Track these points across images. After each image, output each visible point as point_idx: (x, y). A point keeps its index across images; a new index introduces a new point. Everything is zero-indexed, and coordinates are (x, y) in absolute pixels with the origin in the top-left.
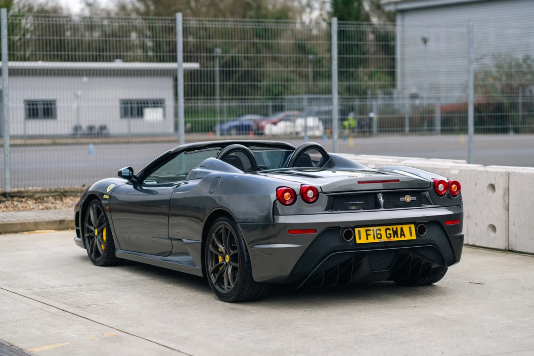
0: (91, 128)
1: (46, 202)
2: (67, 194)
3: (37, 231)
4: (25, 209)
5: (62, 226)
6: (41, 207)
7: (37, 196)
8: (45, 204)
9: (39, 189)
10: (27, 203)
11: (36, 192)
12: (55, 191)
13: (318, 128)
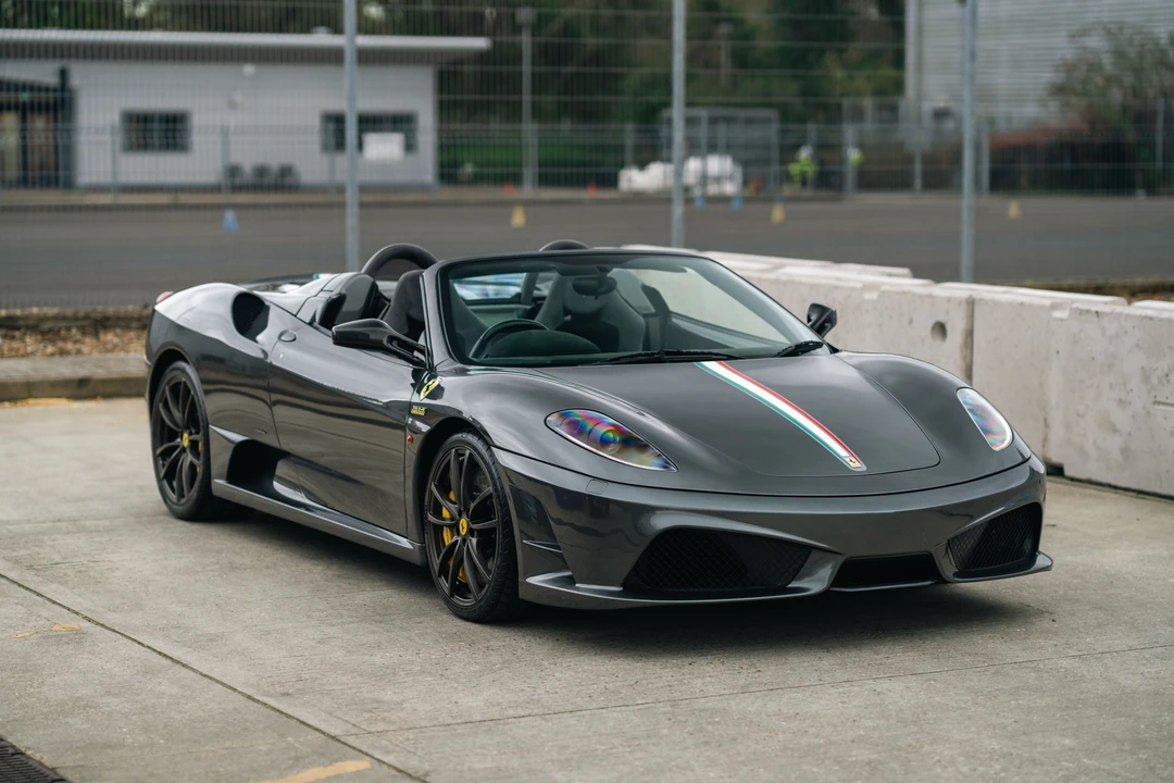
0: (261, 171)
1: (65, 340)
2: (110, 323)
3: (31, 401)
4: (16, 354)
5: (84, 392)
6: (50, 349)
7: (46, 326)
8: (60, 344)
9: (51, 311)
10: (24, 342)
11: (45, 319)
12: (87, 317)
13: (731, 178)
